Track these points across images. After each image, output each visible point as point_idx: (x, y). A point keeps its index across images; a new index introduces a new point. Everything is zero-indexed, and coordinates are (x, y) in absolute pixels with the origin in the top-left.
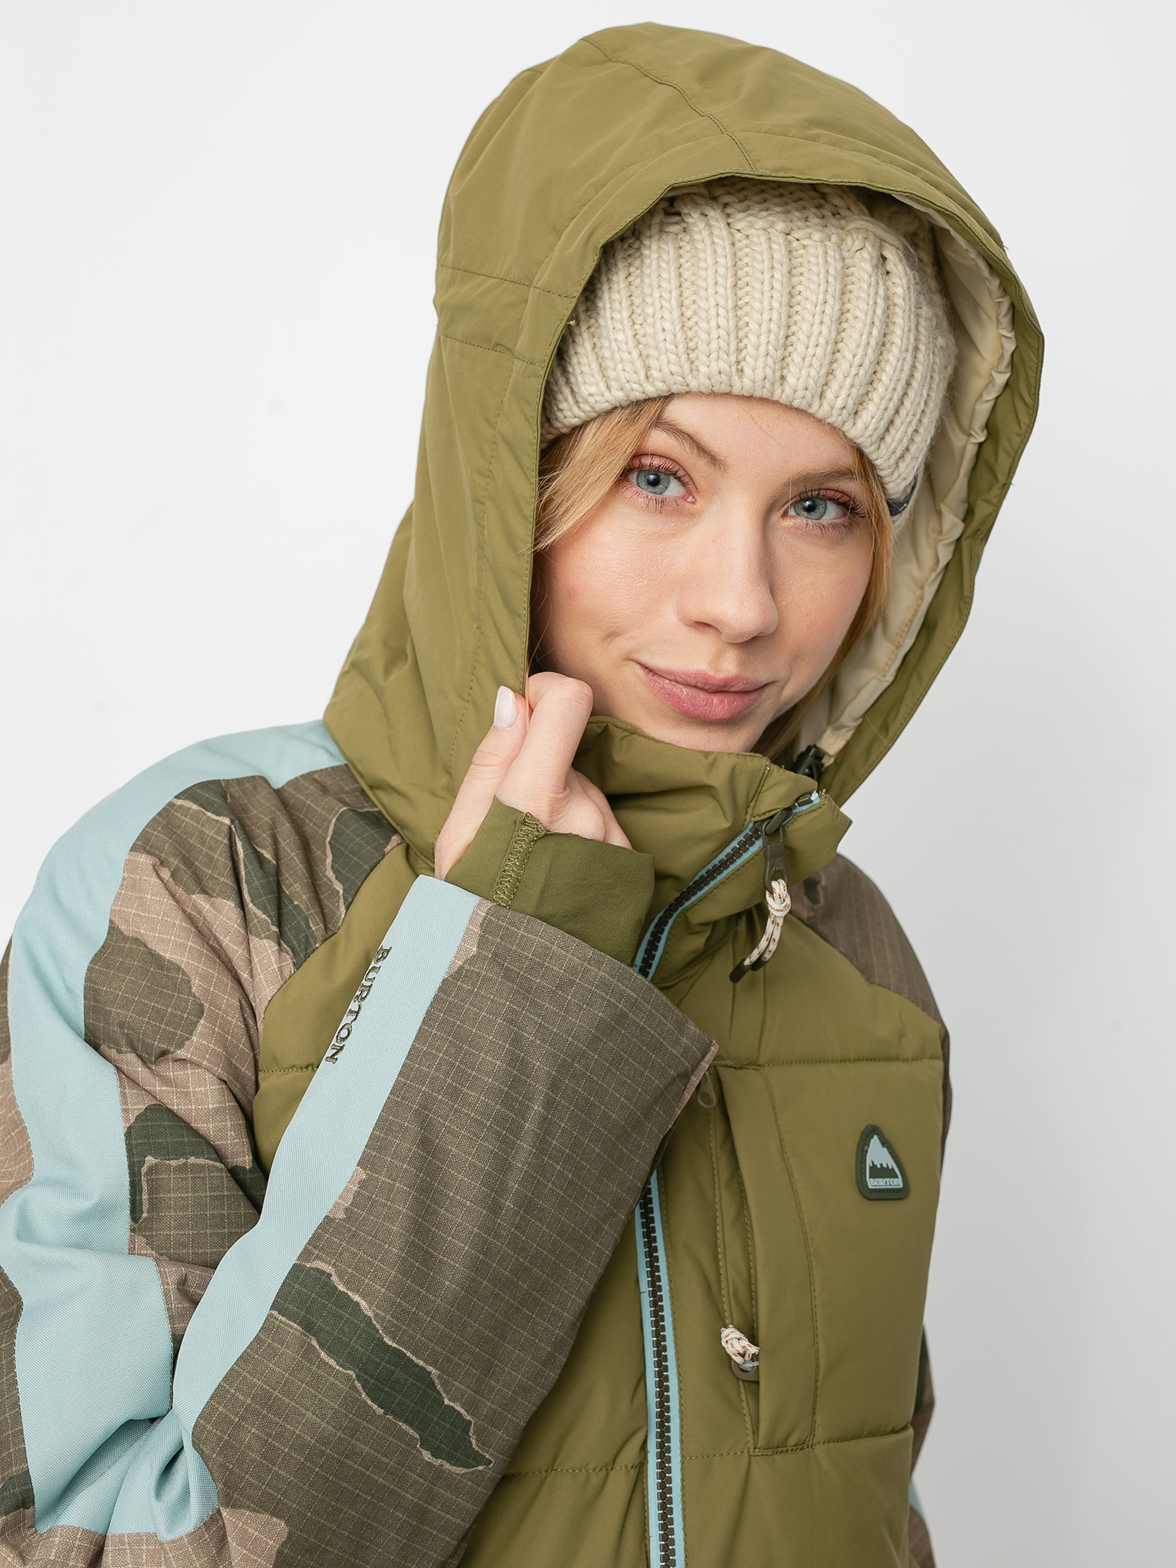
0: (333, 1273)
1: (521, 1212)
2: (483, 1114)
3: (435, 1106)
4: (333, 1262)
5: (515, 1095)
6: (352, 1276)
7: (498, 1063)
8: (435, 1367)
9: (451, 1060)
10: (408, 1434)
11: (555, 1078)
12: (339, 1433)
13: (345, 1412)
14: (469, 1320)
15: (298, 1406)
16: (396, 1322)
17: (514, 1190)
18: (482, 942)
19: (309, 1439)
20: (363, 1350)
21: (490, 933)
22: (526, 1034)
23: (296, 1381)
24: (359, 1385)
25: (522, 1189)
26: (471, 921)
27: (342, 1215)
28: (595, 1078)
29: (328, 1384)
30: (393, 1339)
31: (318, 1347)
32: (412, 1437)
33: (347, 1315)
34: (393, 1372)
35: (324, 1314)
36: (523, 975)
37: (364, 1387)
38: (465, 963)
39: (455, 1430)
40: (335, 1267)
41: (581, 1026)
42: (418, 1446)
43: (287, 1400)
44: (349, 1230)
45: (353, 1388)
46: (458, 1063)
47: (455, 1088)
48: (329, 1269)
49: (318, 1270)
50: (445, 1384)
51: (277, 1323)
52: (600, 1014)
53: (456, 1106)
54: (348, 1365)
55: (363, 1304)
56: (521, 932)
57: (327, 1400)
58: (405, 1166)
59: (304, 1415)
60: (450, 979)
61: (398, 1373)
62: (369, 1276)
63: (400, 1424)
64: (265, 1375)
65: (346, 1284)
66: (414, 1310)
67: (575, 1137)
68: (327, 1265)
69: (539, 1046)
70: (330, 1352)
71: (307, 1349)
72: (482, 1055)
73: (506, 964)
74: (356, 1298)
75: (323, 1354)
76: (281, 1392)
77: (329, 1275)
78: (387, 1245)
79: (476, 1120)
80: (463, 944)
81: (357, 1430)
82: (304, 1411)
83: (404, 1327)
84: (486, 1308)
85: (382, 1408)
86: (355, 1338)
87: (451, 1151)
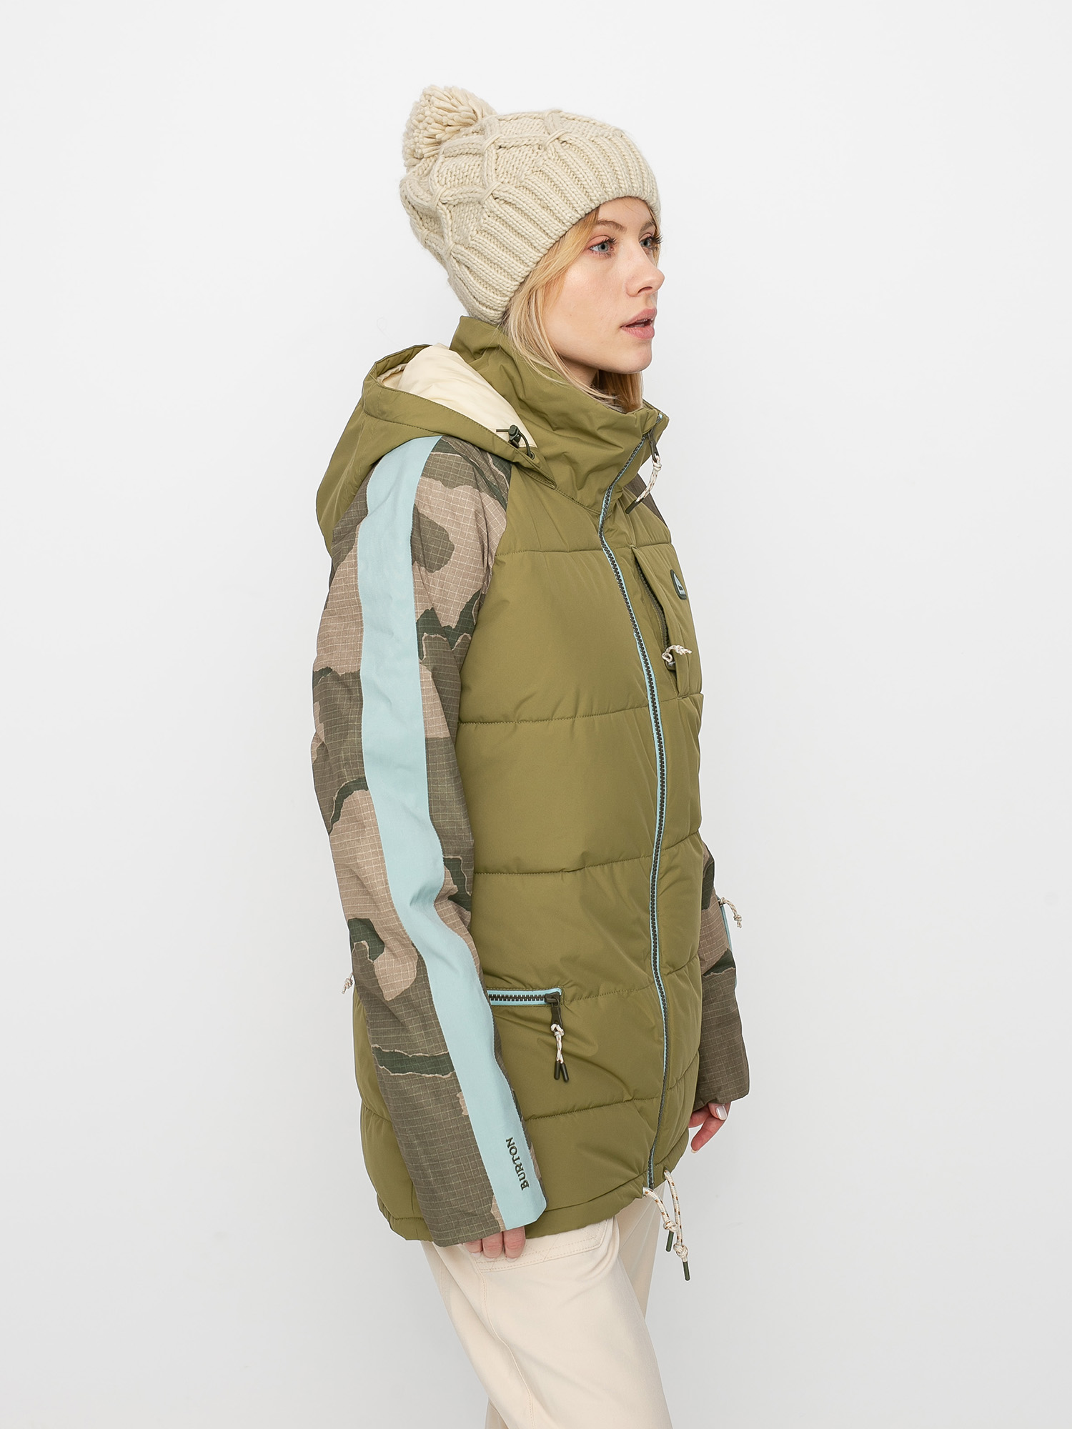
0: (442, 1077)
2: (444, 1163)
3: (459, 1153)
4: (446, 1080)
6: (437, 1080)
7: (453, 1183)
13: (402, 1043)
16: (415, 1078)
18: (492, 1216)
20: (414, 1064)
23: (421, 1041)
24: (406, 1054)
26: (502, 1221)
27: (458, 1095)
29: (413, 1047)
30: (410, 1075)
31: (426, 1055)
32: (384, 1049)
33: (428, 1069)
35: (433, 1064)
36: (471, 1218)
38: (491, 1206)
42: (381, 1047)
44: (451, 1093)
45: (406, 1052)
46: (465, 1172)
47: (458, 1164)
48: (445, 1077)
49: (447, 1074)
51: (443, 1051)
53: (453, 1159)
54: (413, 1057)
55: (427, 1076)
56: (484, 1230)
57: (411, 1042)
59: (411, 1034)
60: (492, 1196)
61: (400, 1066)
62: (433, 1085)
63: (388, 1051)
64: (430, 1034)
65: (436, 1077)
66: (413, 1086)
70: (421, 1056)
71: (428, 1051)
72: (460, 1181)
73: (479, 1216)
74: (431, 1075)
75: (422, 1054)
76: (422, 1034)
77: (442, 1075)
78: (437, 1098)
79: (444, 1160)
80: (497, 1211)
81: (396, 1039)
83: (411, 1079)
85: (395, 1052)
86: (419, 1065)
87: (443, 1144)
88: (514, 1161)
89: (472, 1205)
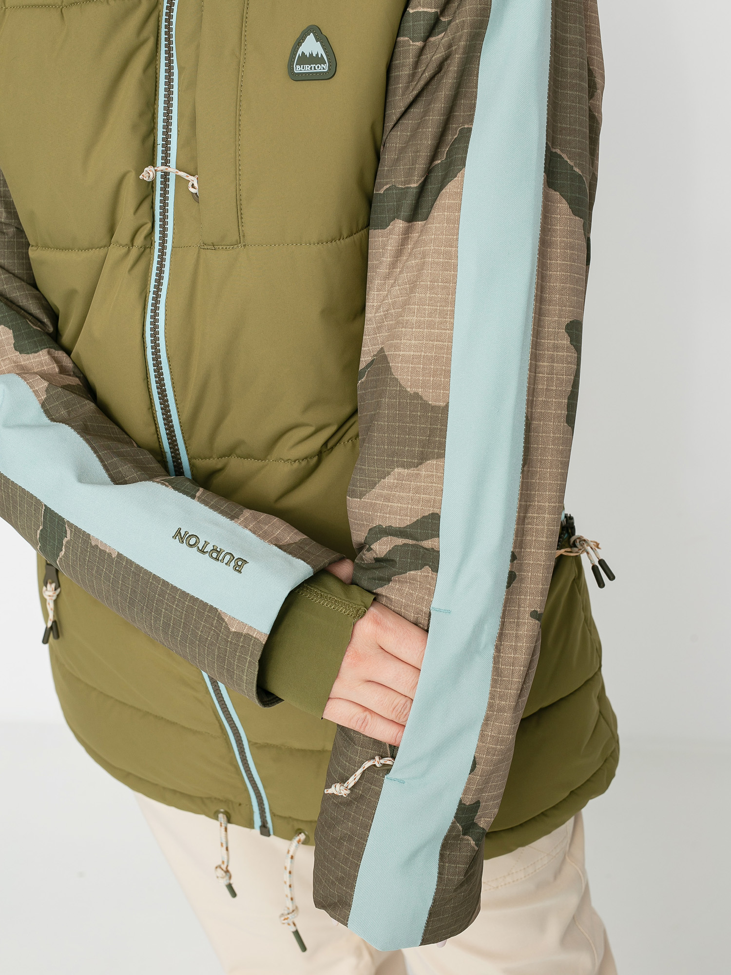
26: (250, 628)
60: (218, 613)
80: (237, 622)
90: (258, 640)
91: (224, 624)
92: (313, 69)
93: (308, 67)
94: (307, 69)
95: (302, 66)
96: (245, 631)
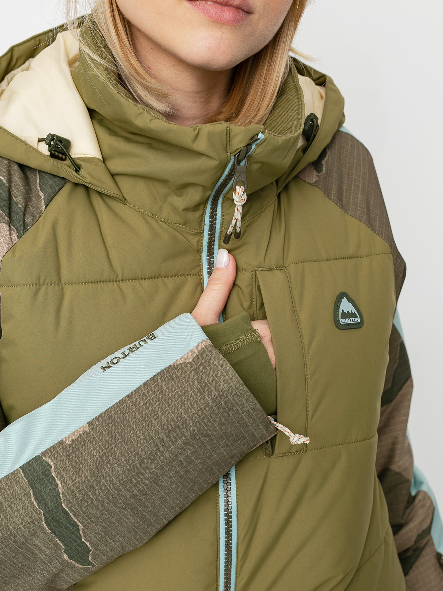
0: (53, 467)
1: (151, 480)
2: (154, 433)
3: (135, 420)
4: (55, 462)
5: (173, 432)
6: (60, 472)
7: (173, 415)
8: (82, 524)
9: (153, 403)
10: (59, 545)
11: (196, 433)
12: (26, 532)
13: (32, 525)
14: (106, 512)
15: (13, 514)
16: (70, 500)
17: (152, 471)
18: (196, 359)
19: (12, 529)
20: (51, 505)
21: (202, 357)
22: (192, 409)
23: (17, 504)
24: (43, 517)
25: (156, 472)
26: (197, 346)
27: (69, 443)
28: (214, 439)
29: (29, 511)
30: (67, 506)
31: (32, 494)
32: (61, 547)
33: (51, 487)
34: (61, 519)
35: (41, 482)
36: (206, 382)
37: (45, 519)
38: (183, 363)
39: (83, 552)
40: (55, 465)
41: (220, 417)
42: (63, 551)
43: (9, 510)
44: (69, 451)
45: (40, 518)
46: (155, 406)
47: (148, 416)
48: (52, 464)
49: (47, 462)
50: (84, 533)
51: (19, 475)
52: (231, 415)
53: (144, 424)
54: (42, 508)
55: (60, 486)
56: (216, 363)
57: (26, 517)
58: (108, 438)
59: (14, 519)
60: (173, 366)
61: (63, 520)
62: (68, 476)
63: (57, 540)
64: (4, 495)
65: (57, 474)
66: (81, 498)
67: (192, 460)
68: (52, 462)
69: (196, 417)
70: (36, 499)
71: (27, 493)
72: (168, 408)
73: (201, 374)
74: (58, 482)
75: (33, 498)
76: (9, 505)
77: (51, 467)
78: (82, 466)
79: (150, 435)
80: (187, 355)
81: (35, 534)
82: (14, 517)
83: (74, 503)
84: (117, 511)
85: (50, 530)
86: (50, 498)
87: (132, 442)
88: (126, 356)
89: (191, 385)
90: (207, 345)
91: (183, 365)
92: (352, 321)
93: (349, 320)
94: (347, 321)
95: (345, 319)
96: (197, 352)
